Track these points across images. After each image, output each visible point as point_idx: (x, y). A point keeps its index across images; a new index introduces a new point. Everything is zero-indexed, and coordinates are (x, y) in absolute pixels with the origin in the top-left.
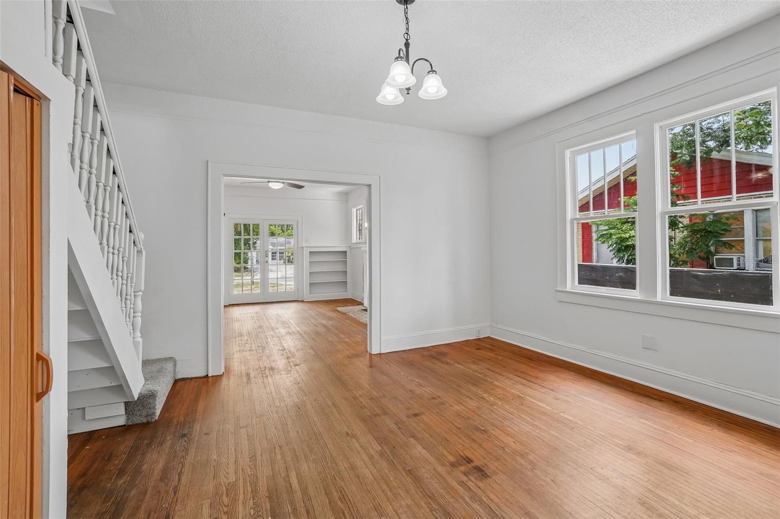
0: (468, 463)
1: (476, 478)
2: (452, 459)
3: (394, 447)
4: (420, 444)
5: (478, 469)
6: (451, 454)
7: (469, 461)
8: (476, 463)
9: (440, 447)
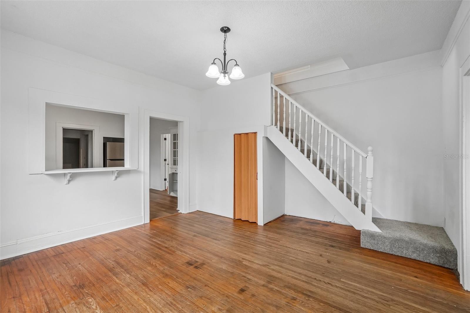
0: (196, 266)
1: (192, 261)
2: (205, 266)
3: (237, 265)
4: (224, 270)
5: (191, 265)
6: (206, 268)
7: (196, 267)
8: (192, 267)
9: (213, 271)
